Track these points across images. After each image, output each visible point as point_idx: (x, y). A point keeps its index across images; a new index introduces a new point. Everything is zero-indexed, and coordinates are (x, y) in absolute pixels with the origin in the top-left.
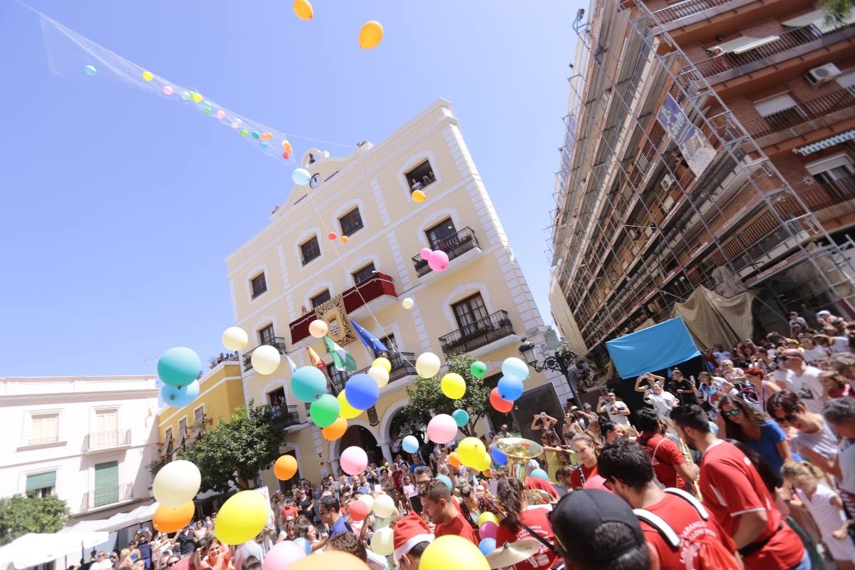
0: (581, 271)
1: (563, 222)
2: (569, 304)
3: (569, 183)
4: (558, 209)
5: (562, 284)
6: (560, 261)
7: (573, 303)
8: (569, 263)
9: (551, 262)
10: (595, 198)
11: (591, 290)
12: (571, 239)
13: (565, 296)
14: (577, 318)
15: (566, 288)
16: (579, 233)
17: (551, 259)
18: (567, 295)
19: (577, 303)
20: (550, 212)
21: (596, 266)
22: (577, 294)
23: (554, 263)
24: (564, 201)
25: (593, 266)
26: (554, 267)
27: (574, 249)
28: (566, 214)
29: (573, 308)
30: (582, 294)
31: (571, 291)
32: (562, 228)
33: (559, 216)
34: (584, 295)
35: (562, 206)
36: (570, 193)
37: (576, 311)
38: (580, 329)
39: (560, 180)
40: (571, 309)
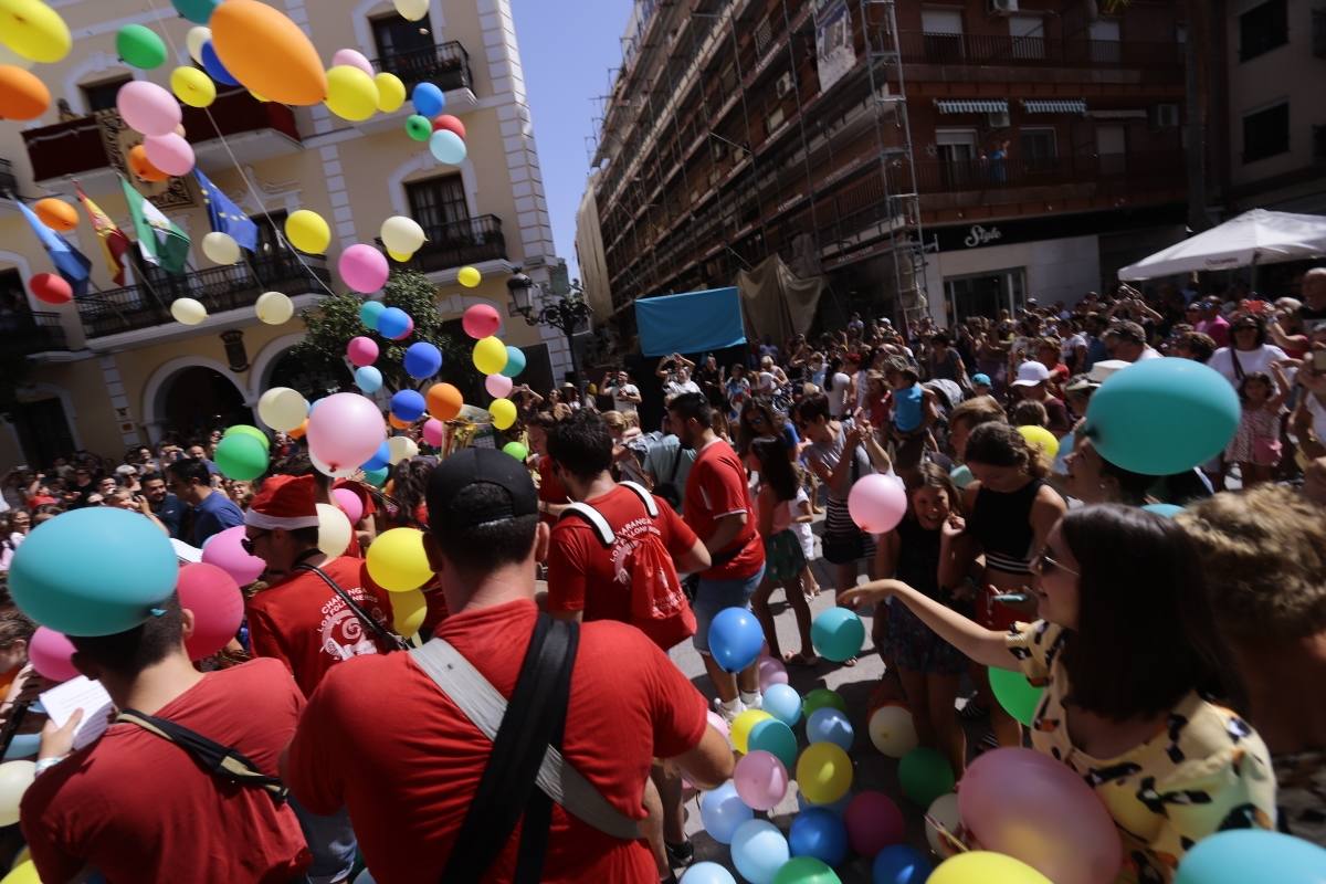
0: (632, 185)
1: (626, 97)
2: (603, 236)
3: (651, 27)
4: (623, 70)
5: (601, 200)
6: (605, 163)
7: (609, 235)
8: (618, 169)
9: (592, 161)
10: (682, 72)
11: (641, 221)
12: (630, 130)
13: (601, 222)
14: (609, 259)
15: (605, 209)
16: (645, 122)
17: (594, 155)
18: (604, 220)
19: (615, 238)
20: (609, 70)
21: (655, 185)
22: (618, 223)
23: (597, 163)
24: (636, 57)
25: (651, 185)
26: (596, 169)
27: (631, 147)
28: (633, 83)
29: (607, 243)
30: (624, 224)
31: (611, 216)
32: (622, 107)
33: (621, 82)
34: (628, 227)
35: (631, 68)
36: (649, 48)
37: (611, 248)
38: (610, 278)
39: (640, 16)
40: (604, 243)
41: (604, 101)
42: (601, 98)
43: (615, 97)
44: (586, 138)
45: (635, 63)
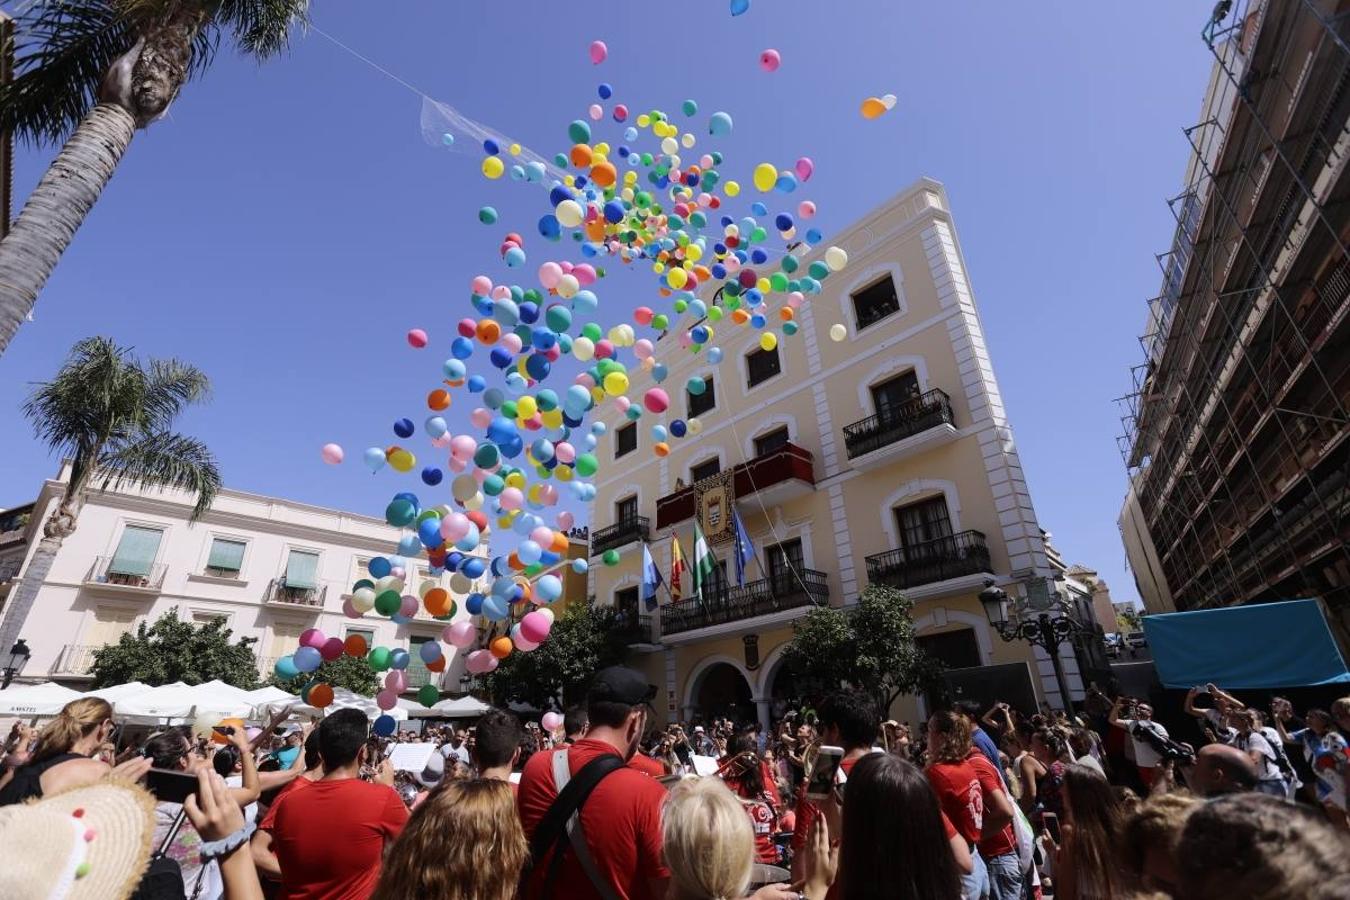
0: (1182, 482)
1: (1158, 391)
2: (1154, 543)
3: (1172, 319)
4: (1152, 365)
5: (1145, 501)
6: (1147, 462)
7: (1162, 541)
8: (1162, 465)
9: (1127, 461)
10: (1224, 351)
11: (1202, 521)
12: (1168, 422)
13: (1148, 528)
14: (1167, 569)
15: (1153, 513)
16: (1186, 413)
17: (1129, 454)
18: (1153, 523)
19: (1170, 544)
20: (1133, 370)
21: (1214, 478)
22: (1171, 527)
23: (1135, 462)
24: (1161, 349)
25: (1208, 477)
26: (1134, 471)
27: (1173, 443)
28: (1162, 377)
29: (1160, 551)
30: (1182, 526)
31: (1160, 517)
32: (1156, 401)
33: (1151, 378)
34: (1185, 530)
35: (1158, 362)
36: (1175, 339)
37: (1167, 556)
38: (1173, 591)
39: (1160, 312)
40: (1157, 550)
41: (1131, 399)
42: (1128, 397)
44: (1118, 439)
45: (1161, 354)
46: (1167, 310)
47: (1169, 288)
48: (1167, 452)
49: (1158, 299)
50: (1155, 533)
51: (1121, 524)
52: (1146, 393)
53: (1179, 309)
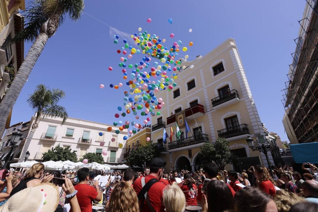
0: (299, 111)
1: (292, 88)
2: (292, 126)
3: (296, 69)
4: (291, 81)
5: (290, 116)
6: (290, 106)
7: (294, 126)
8: (294, 108)
9: (284, 106)
11: (305, 120)
12: (295, 96)
13: (291, 122)
14: (296, 133)
15: (292, 119)
16: (300, 93)
17: (285, 104)
18: (292, 121)
19: (297, 126)
20: (285, 83)
21: (308, 109)
22: (297, 122)
23: (286, 106)
24: (293, 77)
26: (286, 108)
27: (297, 101)
28: (293, 84)
29: (294, 128)
30: (300, 122)
31: (294, 120)
32: (292, 90)
33: (290, 85)
35: (292, 80)
36: (297, 75)
37: (296, 129)
38: (298, 138)
39: (292, 68)
40: (293, 128)
41: (285, 90)
42: (284, 90)
43: (289, 89)
44: (282, 100)
45: (293, 79)
46: (294, 67)
47: (295, 61)
48: (295, 103)
49: (292, 65)
50: (292, 124)
51: (283, 121)
52: (289, 88)
53: (297, 67)
